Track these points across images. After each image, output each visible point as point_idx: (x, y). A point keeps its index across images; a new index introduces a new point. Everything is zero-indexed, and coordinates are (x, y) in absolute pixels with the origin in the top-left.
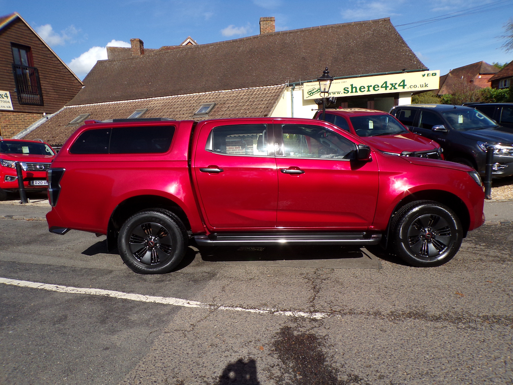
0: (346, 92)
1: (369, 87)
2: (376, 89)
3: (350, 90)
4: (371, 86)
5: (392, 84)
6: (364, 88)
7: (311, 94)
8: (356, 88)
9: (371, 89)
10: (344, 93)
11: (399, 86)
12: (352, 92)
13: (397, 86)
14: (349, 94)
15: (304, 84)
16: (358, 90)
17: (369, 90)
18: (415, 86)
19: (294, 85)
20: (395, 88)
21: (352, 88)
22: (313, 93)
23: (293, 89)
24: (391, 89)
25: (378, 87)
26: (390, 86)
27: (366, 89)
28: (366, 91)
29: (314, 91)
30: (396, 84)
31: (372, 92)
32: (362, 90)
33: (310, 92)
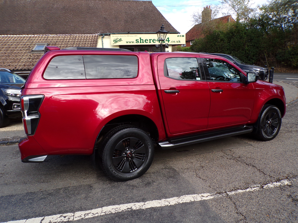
0: (138, 42)
1: (150, 40)
3: (139, 41)
6: (148, 40)
7: (116, 42)
8: (143, 40)
10: (136, 42)
11: (166, 41)
12: (141, 42)
14: (139, 44)
15: (111, 35)
16: (144, 41)
17: (150, 42)
18: (174, 42)
19: (104, 35)
20: (164, 42)
21: (141, 40)
23: (103, 38)
25: (155, 40)
28: (148, 42)
29: (118, 40)
31: (152, 43)
33: (115, 40)
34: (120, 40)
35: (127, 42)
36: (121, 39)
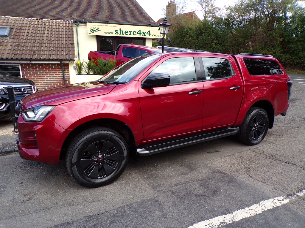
0: (117, 33)
1: (130, 32)
2: (135, 34)
3: (119, 32)
4: (132, 32)
5: (143, 32)
6: (128, 32)
7: (93, 32)
8: (123, 31)
9: (132, 33)
10: (116, 34)
11: (147, 34)
12: (120, 34)
13: (146, 34)
14: (119, 35)
15: (87, 23)
16: (124, 33)
17: (130, 34)
18: (155, 35)
19: (78, 23)
20: (145, 35)
21: (120, 31)
22: (94, 31)
23: (77, 25)
24: (143, 35)
25: (136, 33)
26: (142, 34)
27: (129, 33)
28: (129, 34)
29: (95, 30)
30: (145, 32)
31: (132, 36)
32: (127, 33)
33: (91, 30)
34: (97, 30)
35: (106, 33)
36: (99, 29)
